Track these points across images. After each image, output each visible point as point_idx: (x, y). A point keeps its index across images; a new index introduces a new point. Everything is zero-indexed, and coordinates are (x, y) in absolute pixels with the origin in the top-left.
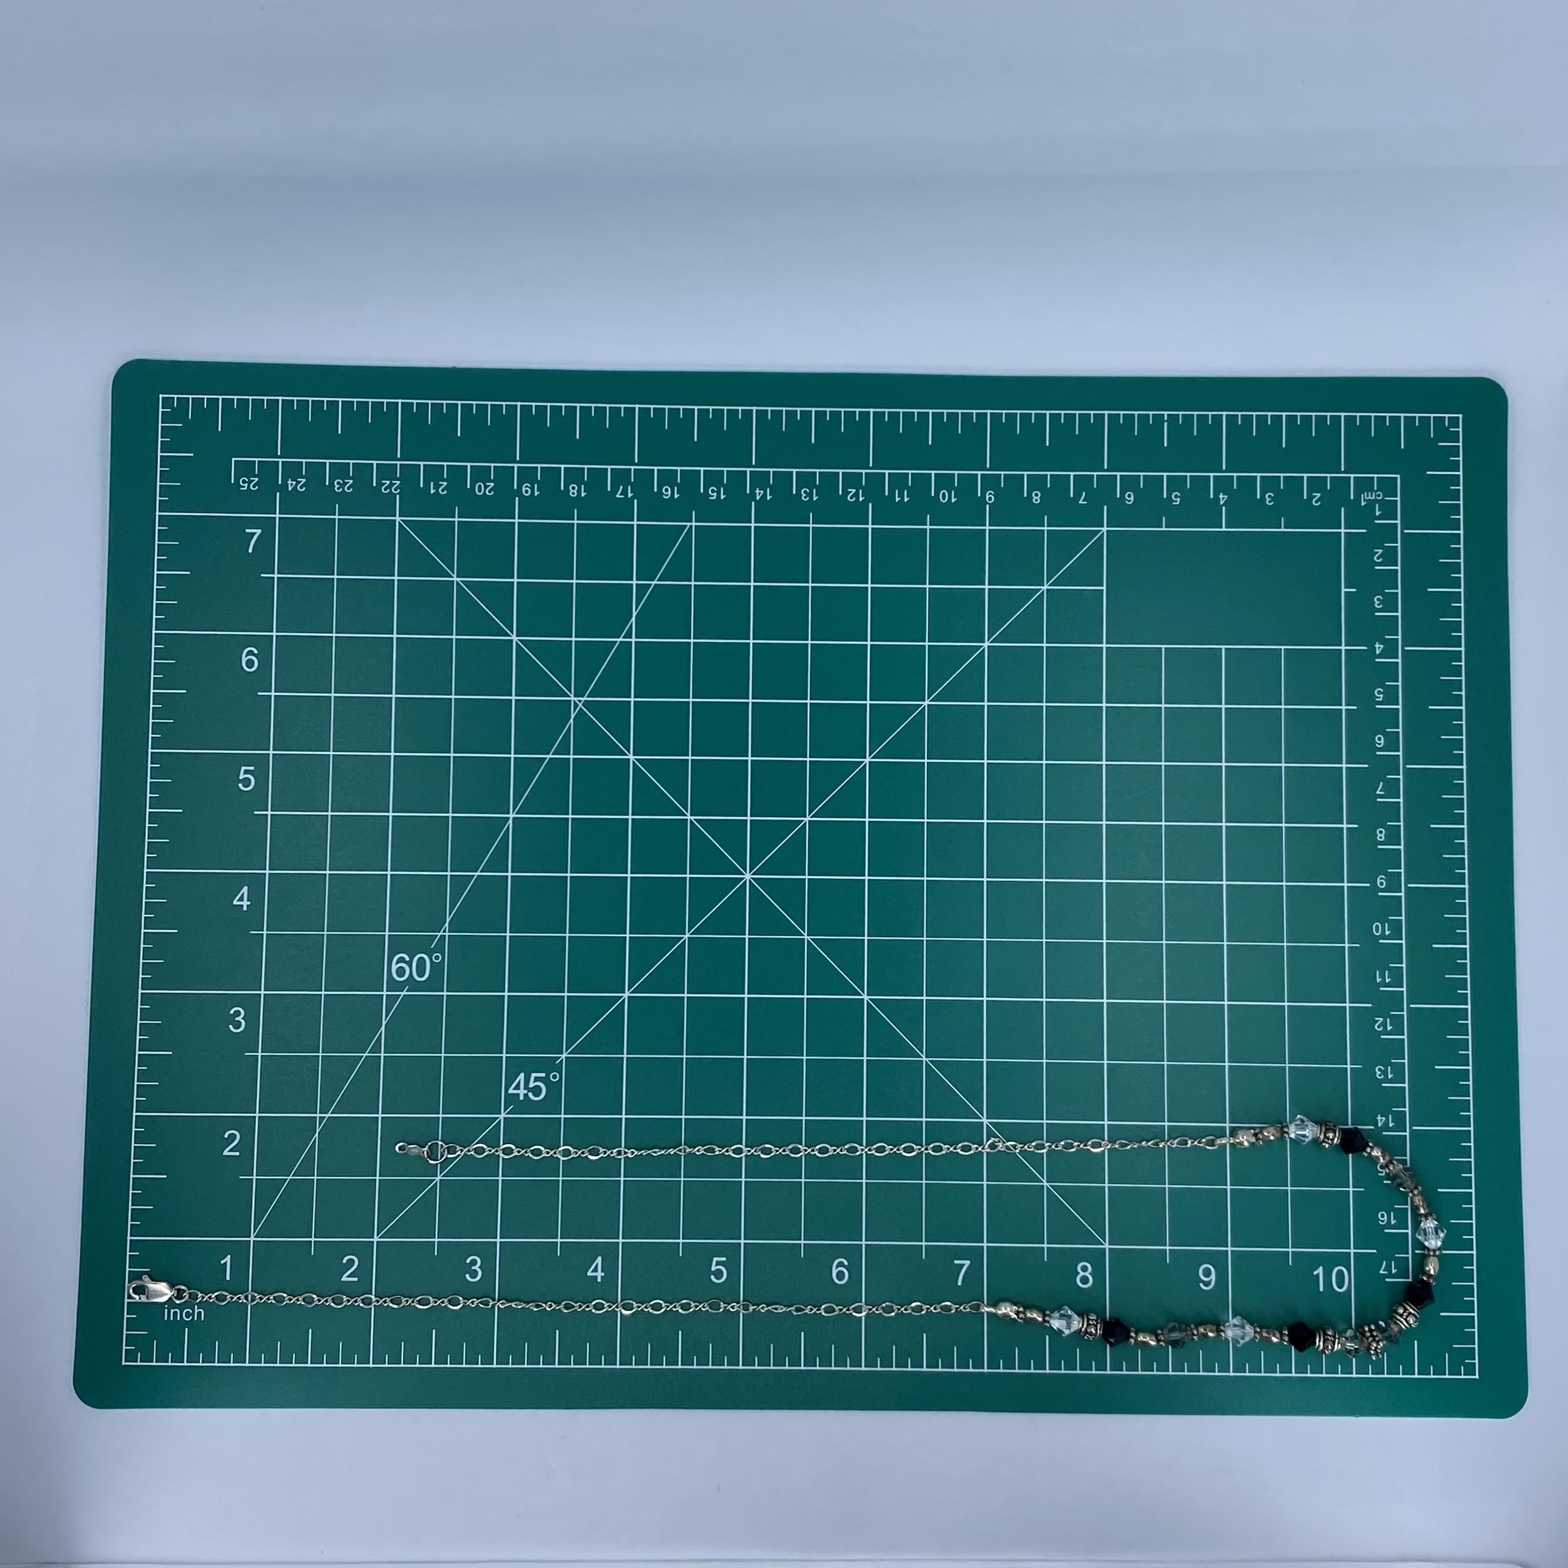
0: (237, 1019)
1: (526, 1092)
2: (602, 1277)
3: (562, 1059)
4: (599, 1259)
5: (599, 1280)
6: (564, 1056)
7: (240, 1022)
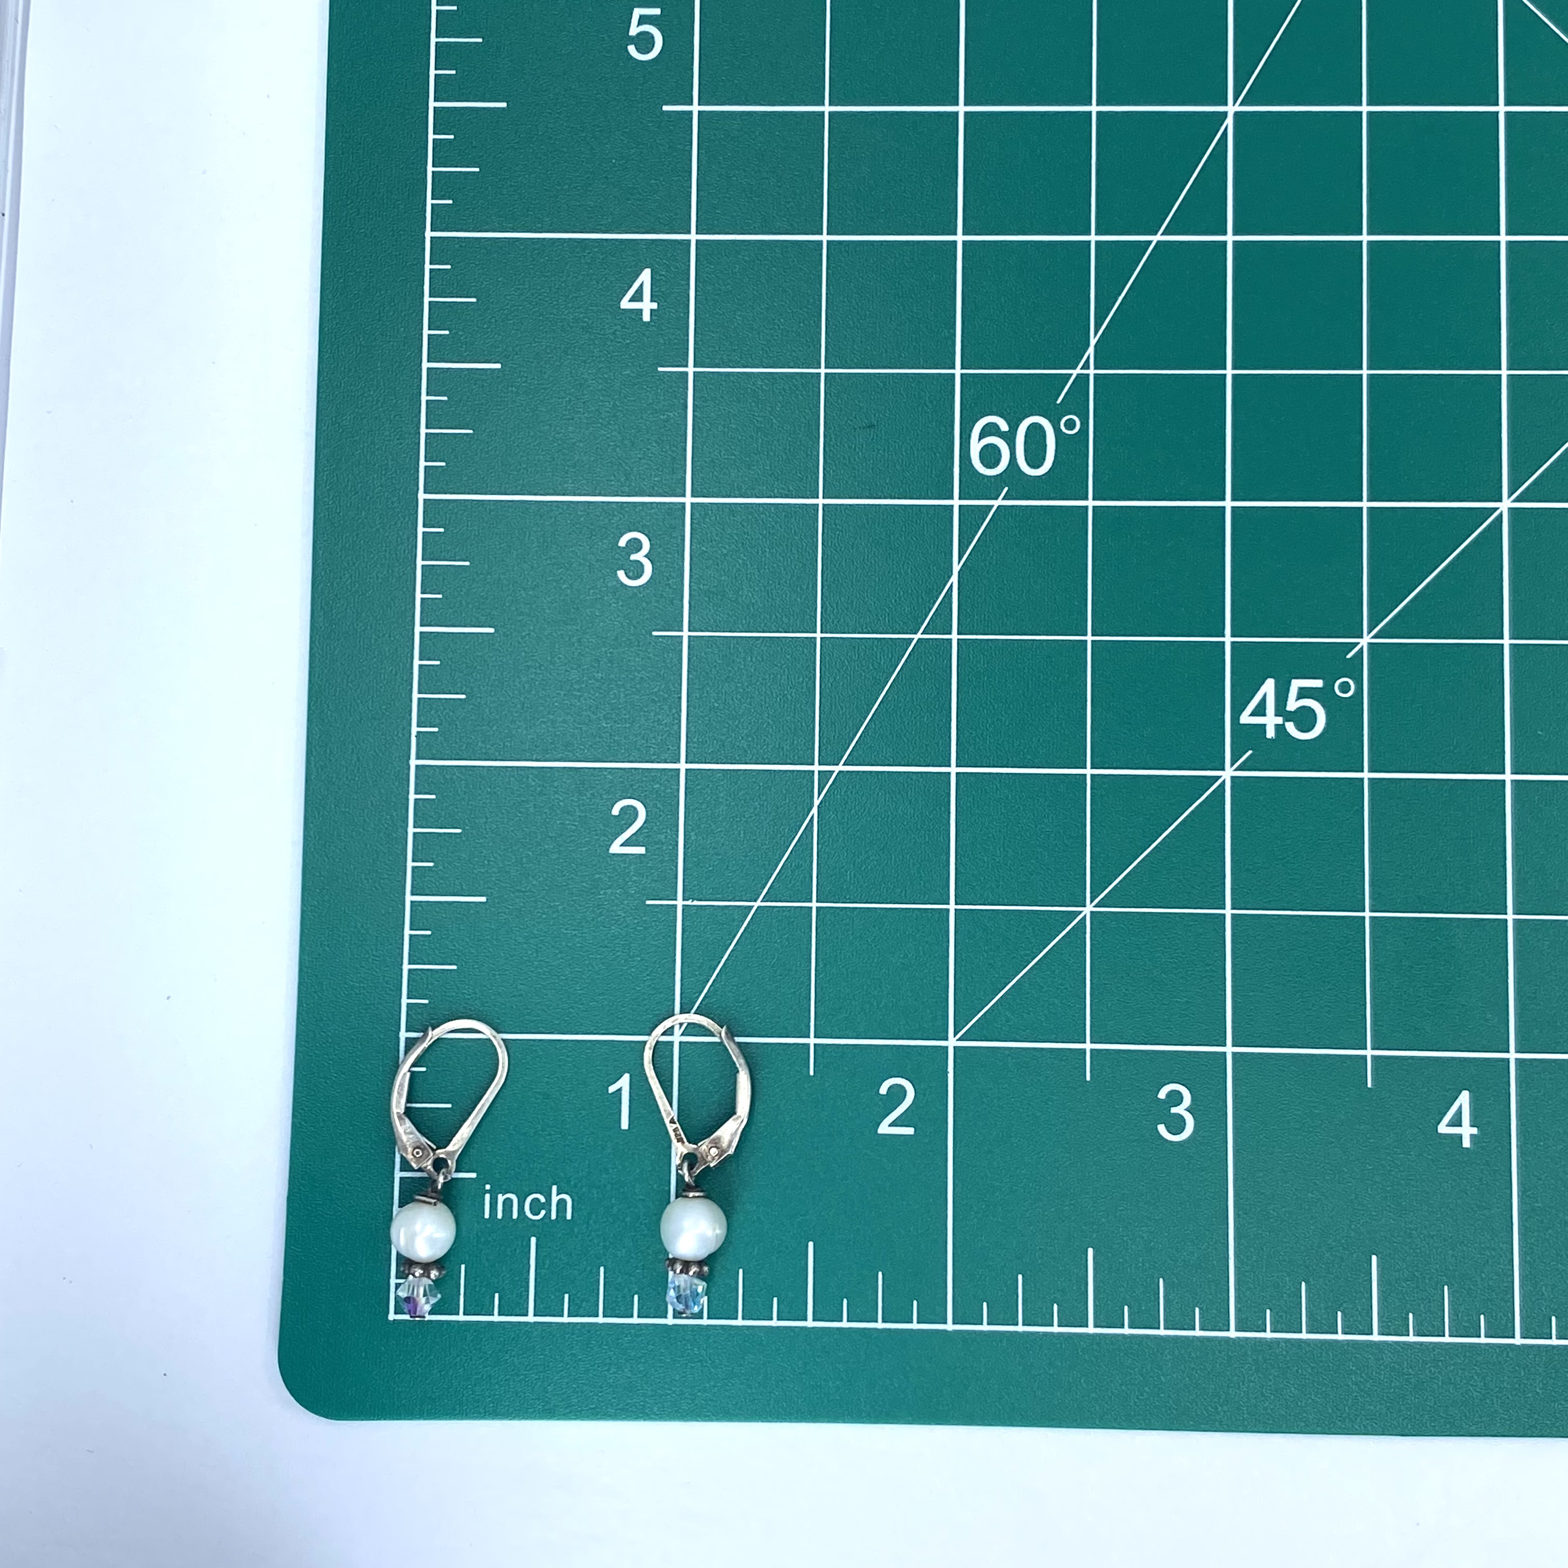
0: (633, 557)
1: (1280, 720)
2: (1471, 1135)
3: (1362, 648)
4: (1464, 1098)
5: (1466, 1143)
6: (1365, 641)
7: (642, 566)
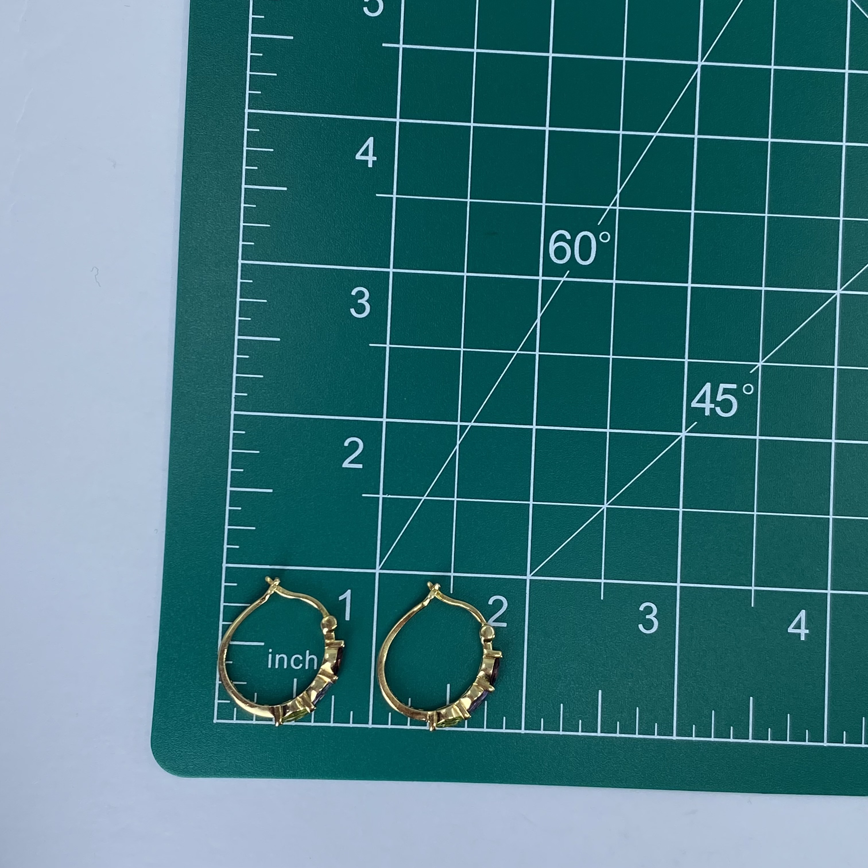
0: (360, 301)
1: (713, 406)
2: (806, 634)
3: (758, 368)
4: (803, 614)
5: (803, 638)
6: (760, 364)
7: (364, 306)
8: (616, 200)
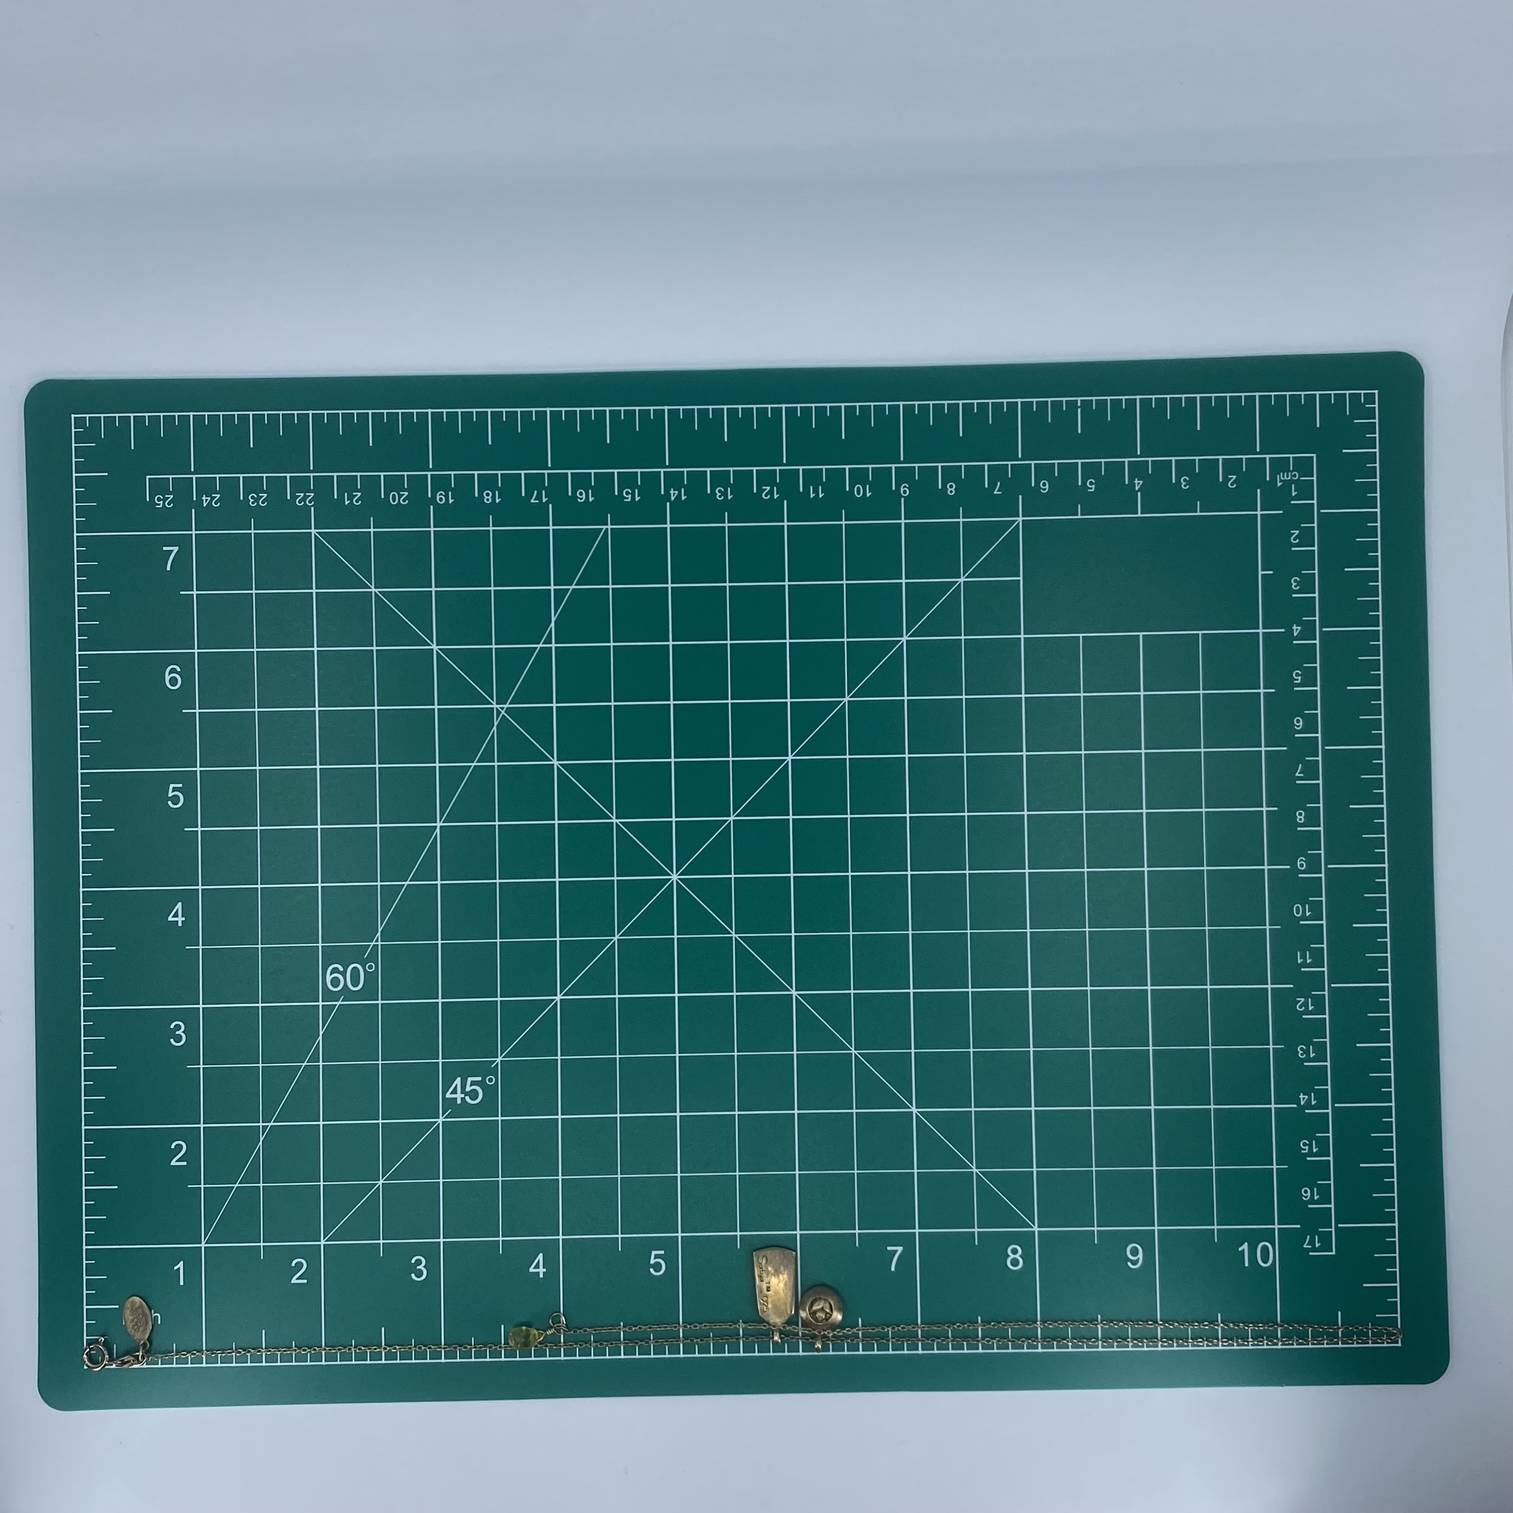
0: (177, 1033)
1: (463, 1096)
2: (544, 1272)
3: (498, 1063)
4: (541, 1256)
5: (541, 1276)
6: (499, 1060)
7: (181, 1036)
8: (378, 937)
